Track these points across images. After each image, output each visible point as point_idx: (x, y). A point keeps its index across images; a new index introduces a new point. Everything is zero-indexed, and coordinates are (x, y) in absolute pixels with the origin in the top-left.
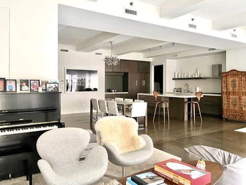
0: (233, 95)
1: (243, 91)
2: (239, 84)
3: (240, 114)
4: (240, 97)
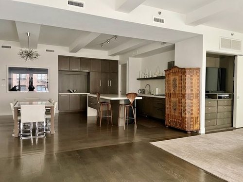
0: (174, 97)
1: (183, 93)
2: (179, 83)
3: (180, 122)
4: (179, 99)
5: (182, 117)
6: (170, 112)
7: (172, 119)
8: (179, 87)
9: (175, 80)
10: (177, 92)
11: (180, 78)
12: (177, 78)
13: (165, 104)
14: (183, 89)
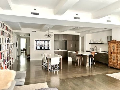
0: (113, 54)
1: (118, 52)
2: (116, 48)
3: (117, 65)
4: (116, 55)
5: (118, 63)
6: (111, 60)
7: (112, 64)
8: (116, 49)
9: (114, 46)
10: (115, 52)
11: (117, 45)
12: (115, 45)
13: (108, 57)
14: (118, 50)
